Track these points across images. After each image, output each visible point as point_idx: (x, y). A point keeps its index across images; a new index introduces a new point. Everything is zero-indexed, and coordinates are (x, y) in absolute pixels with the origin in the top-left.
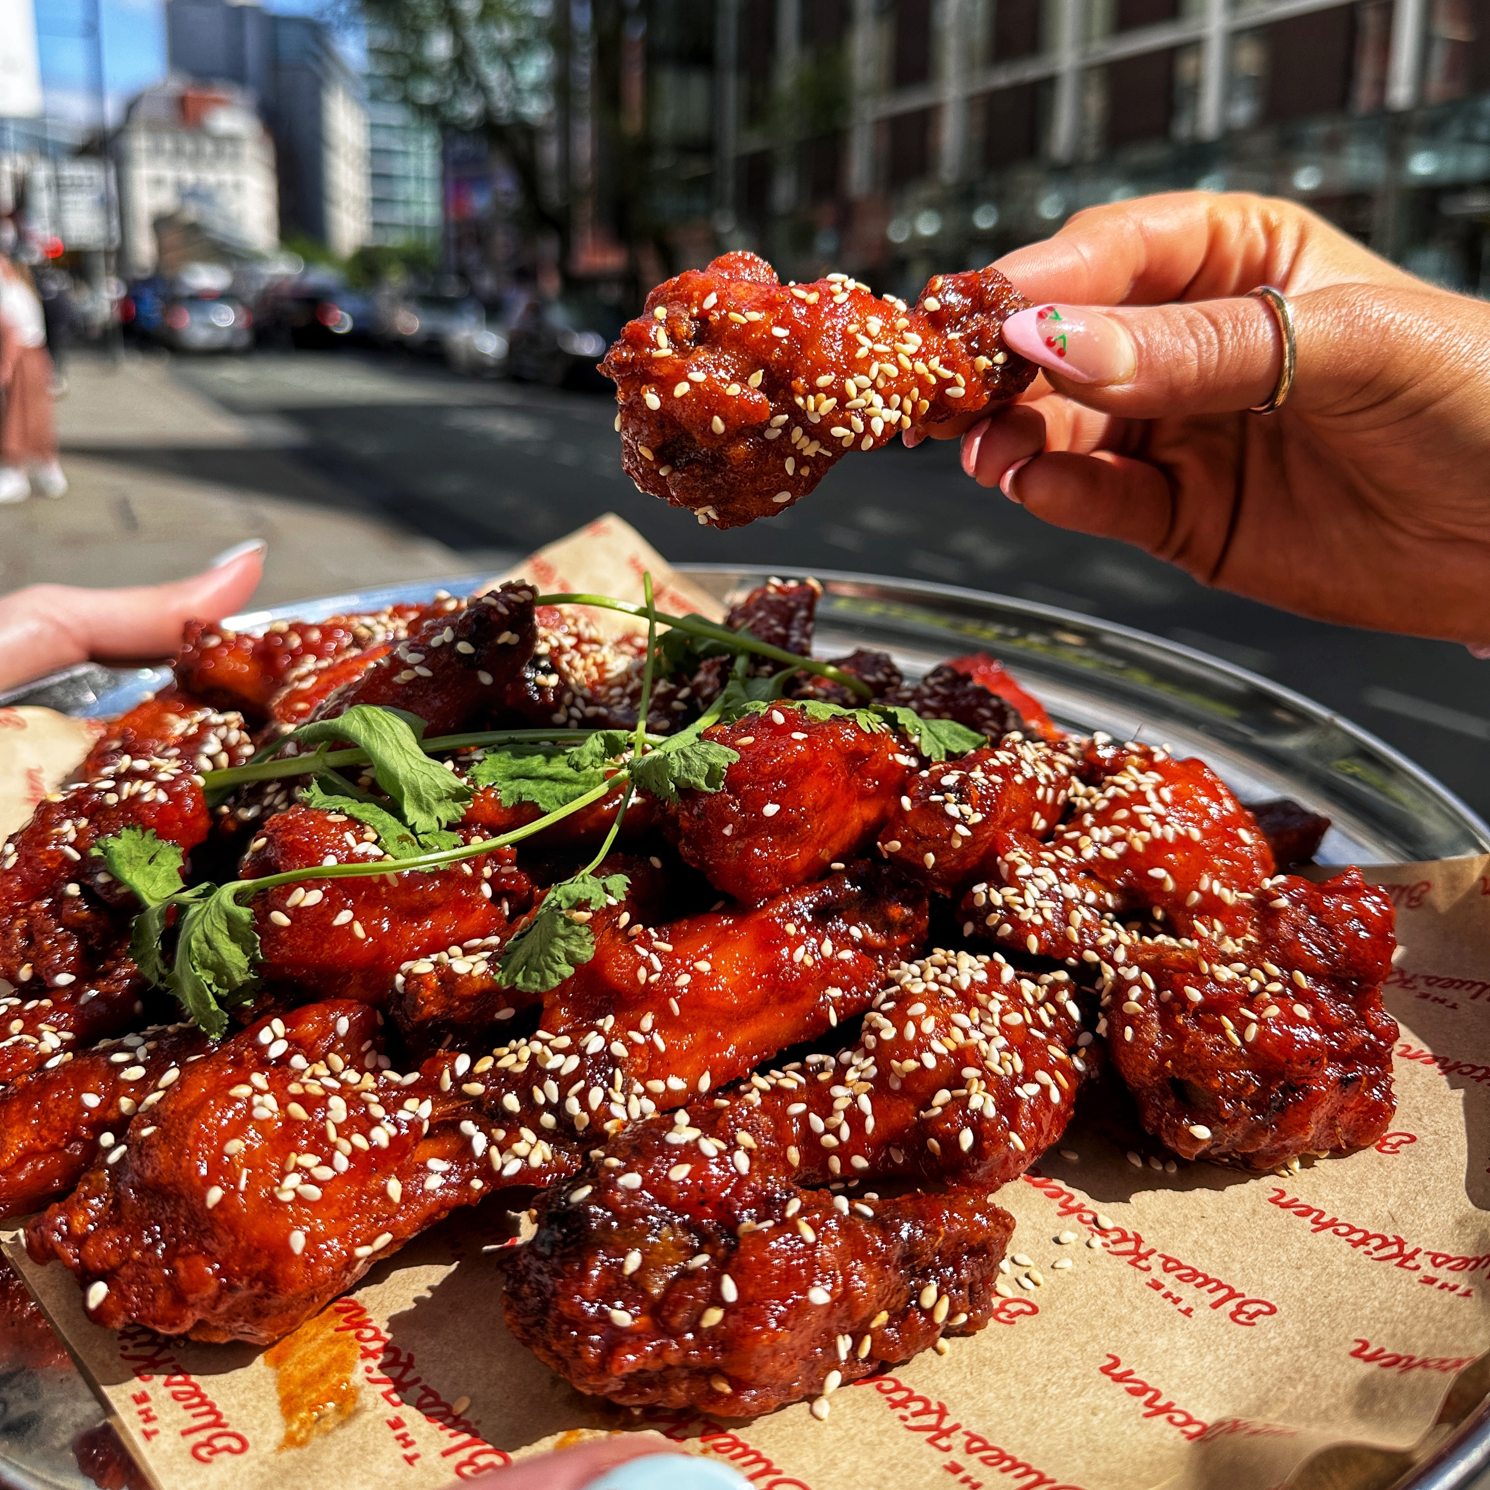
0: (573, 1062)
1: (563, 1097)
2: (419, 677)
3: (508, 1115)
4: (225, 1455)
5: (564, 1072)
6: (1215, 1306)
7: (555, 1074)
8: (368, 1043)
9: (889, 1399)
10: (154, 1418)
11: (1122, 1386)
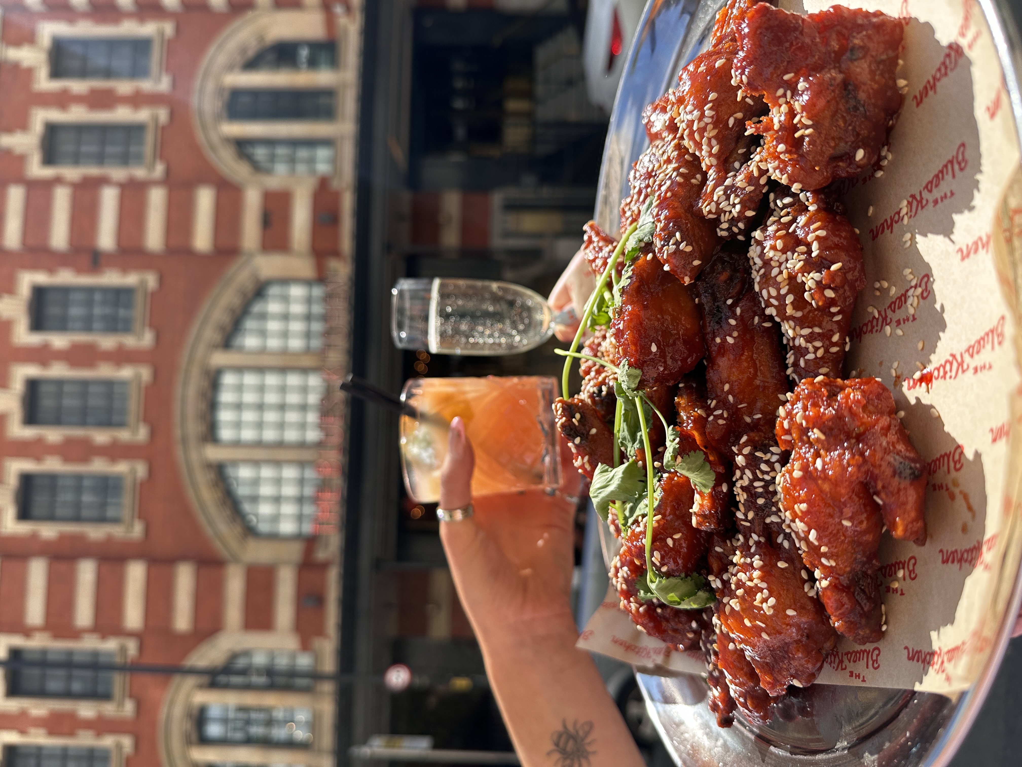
0: (748, 473)
1: (763, 480)
2: (589, 461)
3: (765, 504)
4: (879, 658)
5: (751, 477)
6: (954, 176)
7: (752, 481)
8: (728, 542)
9: (942, 378)
10: (859, 674)
11: (972, 255)
